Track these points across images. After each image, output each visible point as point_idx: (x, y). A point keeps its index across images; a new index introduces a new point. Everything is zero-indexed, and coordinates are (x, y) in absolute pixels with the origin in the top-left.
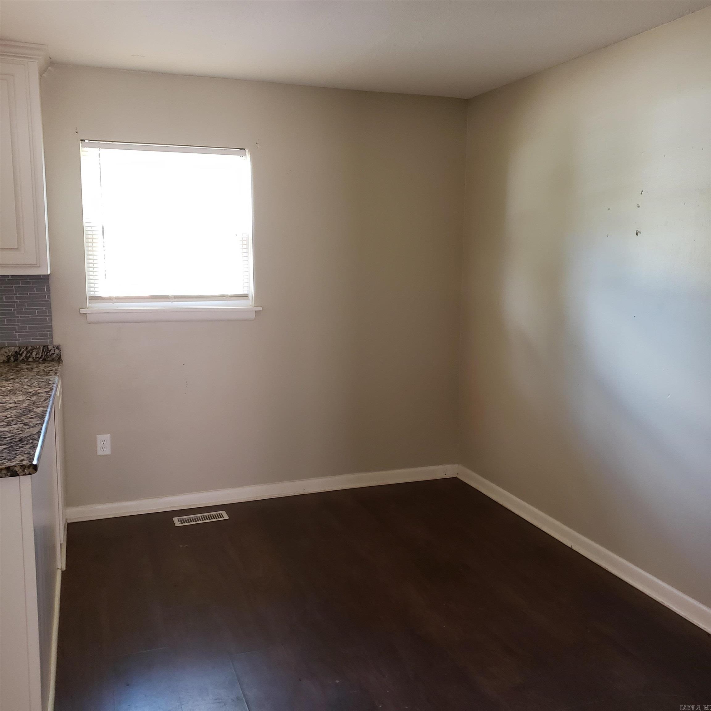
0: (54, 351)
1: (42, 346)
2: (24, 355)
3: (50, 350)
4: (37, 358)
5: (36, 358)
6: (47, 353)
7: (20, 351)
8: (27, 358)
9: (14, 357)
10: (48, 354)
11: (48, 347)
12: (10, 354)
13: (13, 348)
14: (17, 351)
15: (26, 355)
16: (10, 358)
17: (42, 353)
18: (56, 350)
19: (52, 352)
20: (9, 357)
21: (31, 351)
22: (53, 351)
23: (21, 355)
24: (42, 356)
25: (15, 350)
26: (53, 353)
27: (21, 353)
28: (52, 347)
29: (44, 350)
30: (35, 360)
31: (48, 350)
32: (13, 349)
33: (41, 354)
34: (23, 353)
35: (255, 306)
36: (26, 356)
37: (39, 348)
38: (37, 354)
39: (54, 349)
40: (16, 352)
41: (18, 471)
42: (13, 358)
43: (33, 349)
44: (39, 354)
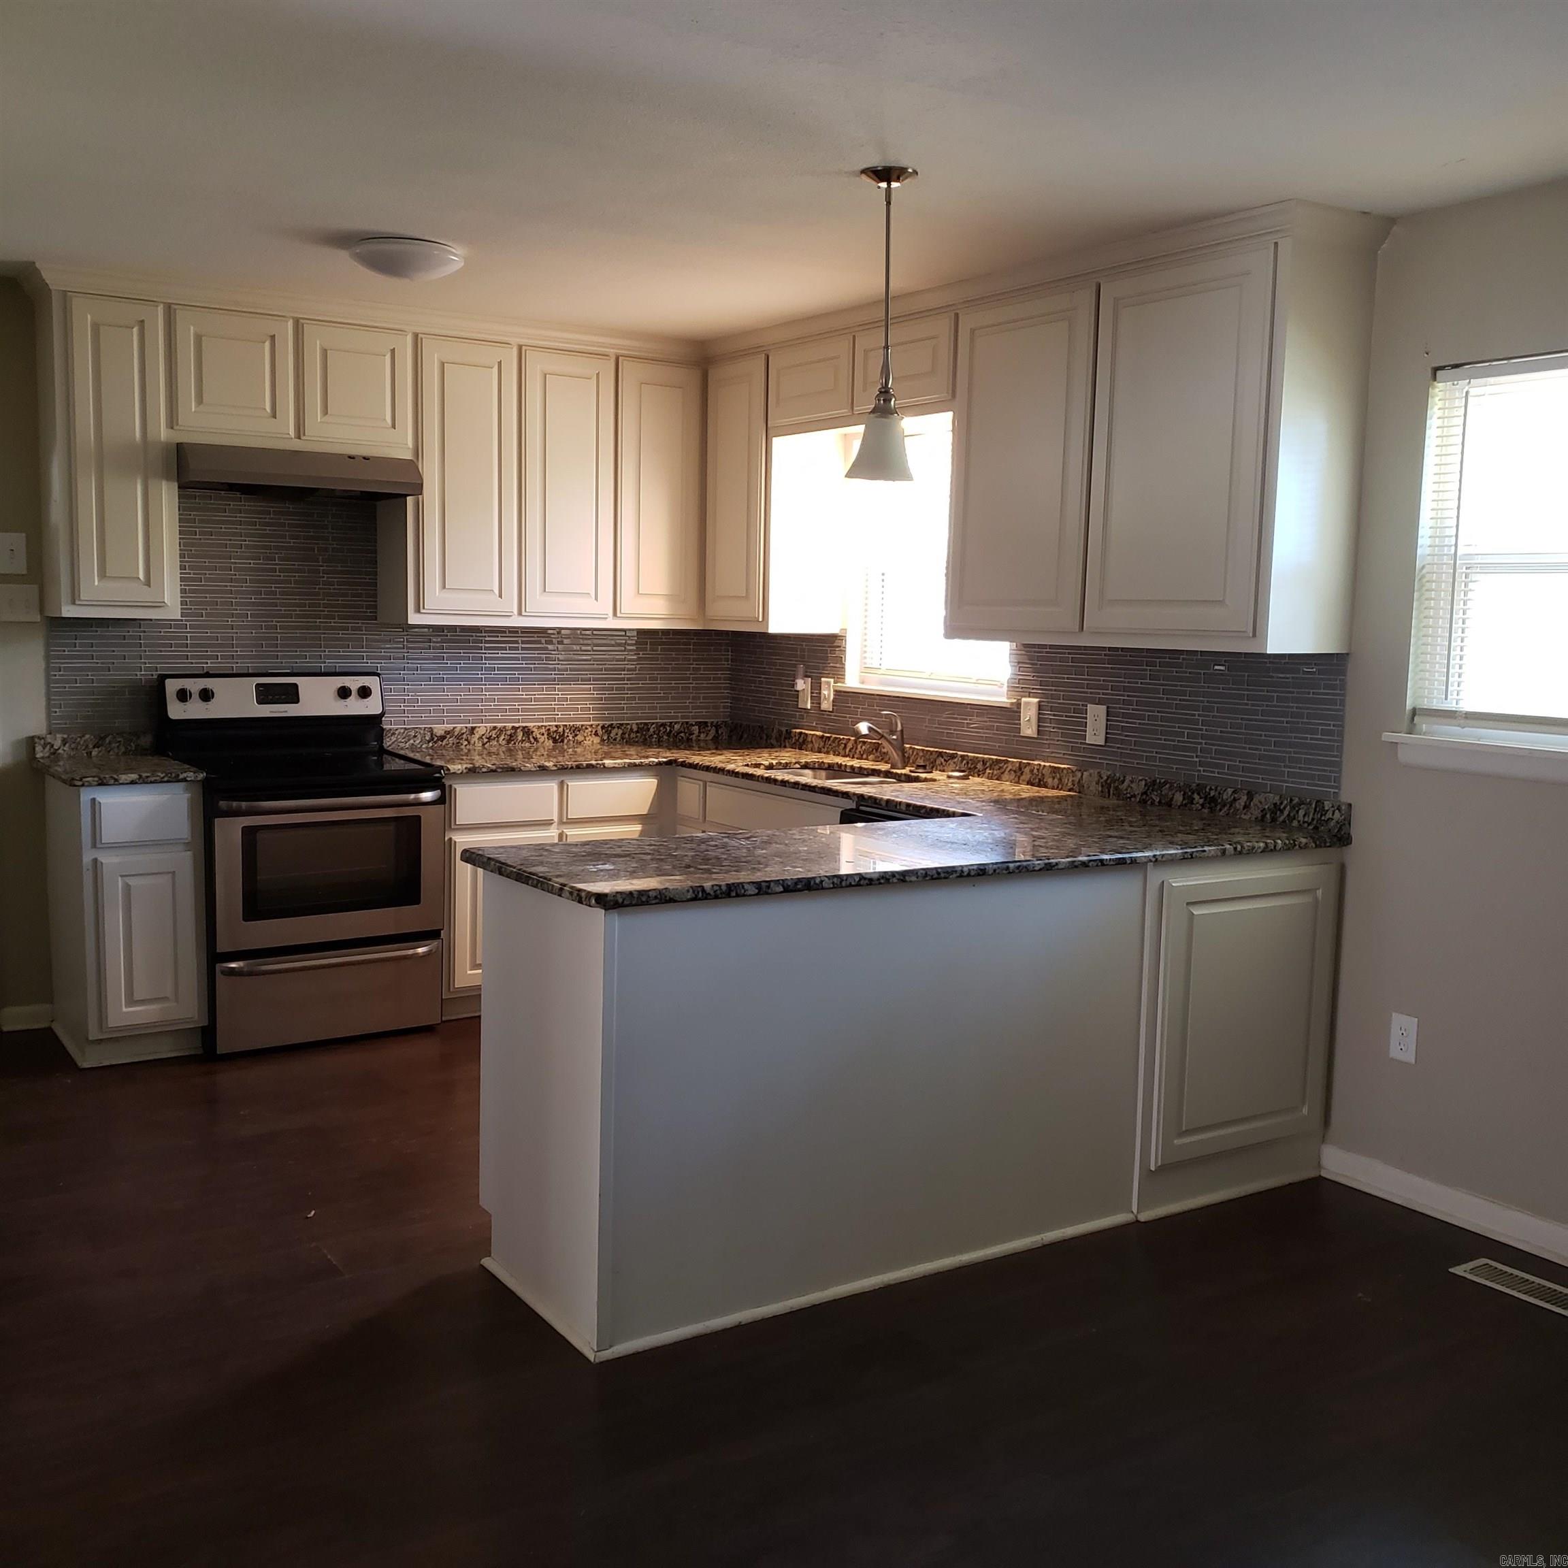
0: (1333, 814)
1: (1315, 801)
2: (1286, 813)
3: (1327, 811)
4: (1306, 822)
5: (1303, 823)
6: (1321, 816)
7: (1281, 803)
8: (1291, 818)
9: (1272, 813)
10: (1323, 818)
11: (1323, 803)
12: (1266, 807)
13: (1272, 795)
15: (1289, 812)
16: (1266, 814)
17: (1314, 814)
19: (1329, 815)
21: (1297, 806)
22: (1331, 812)
23: (1282, 811)
24: (1313, 819)
27: (1282, 807)
28: (1331, 805)
29: (1318, 809)
30: (1300, 825)
32: (1272, 799)
33: (1311, 815)
34: (1285, 808)
36: (1289, 815)
38: (1304, 816)
39: (1333, 809)
40: (1275, 804)
42: (1270, 815)
43: (1300, 804)
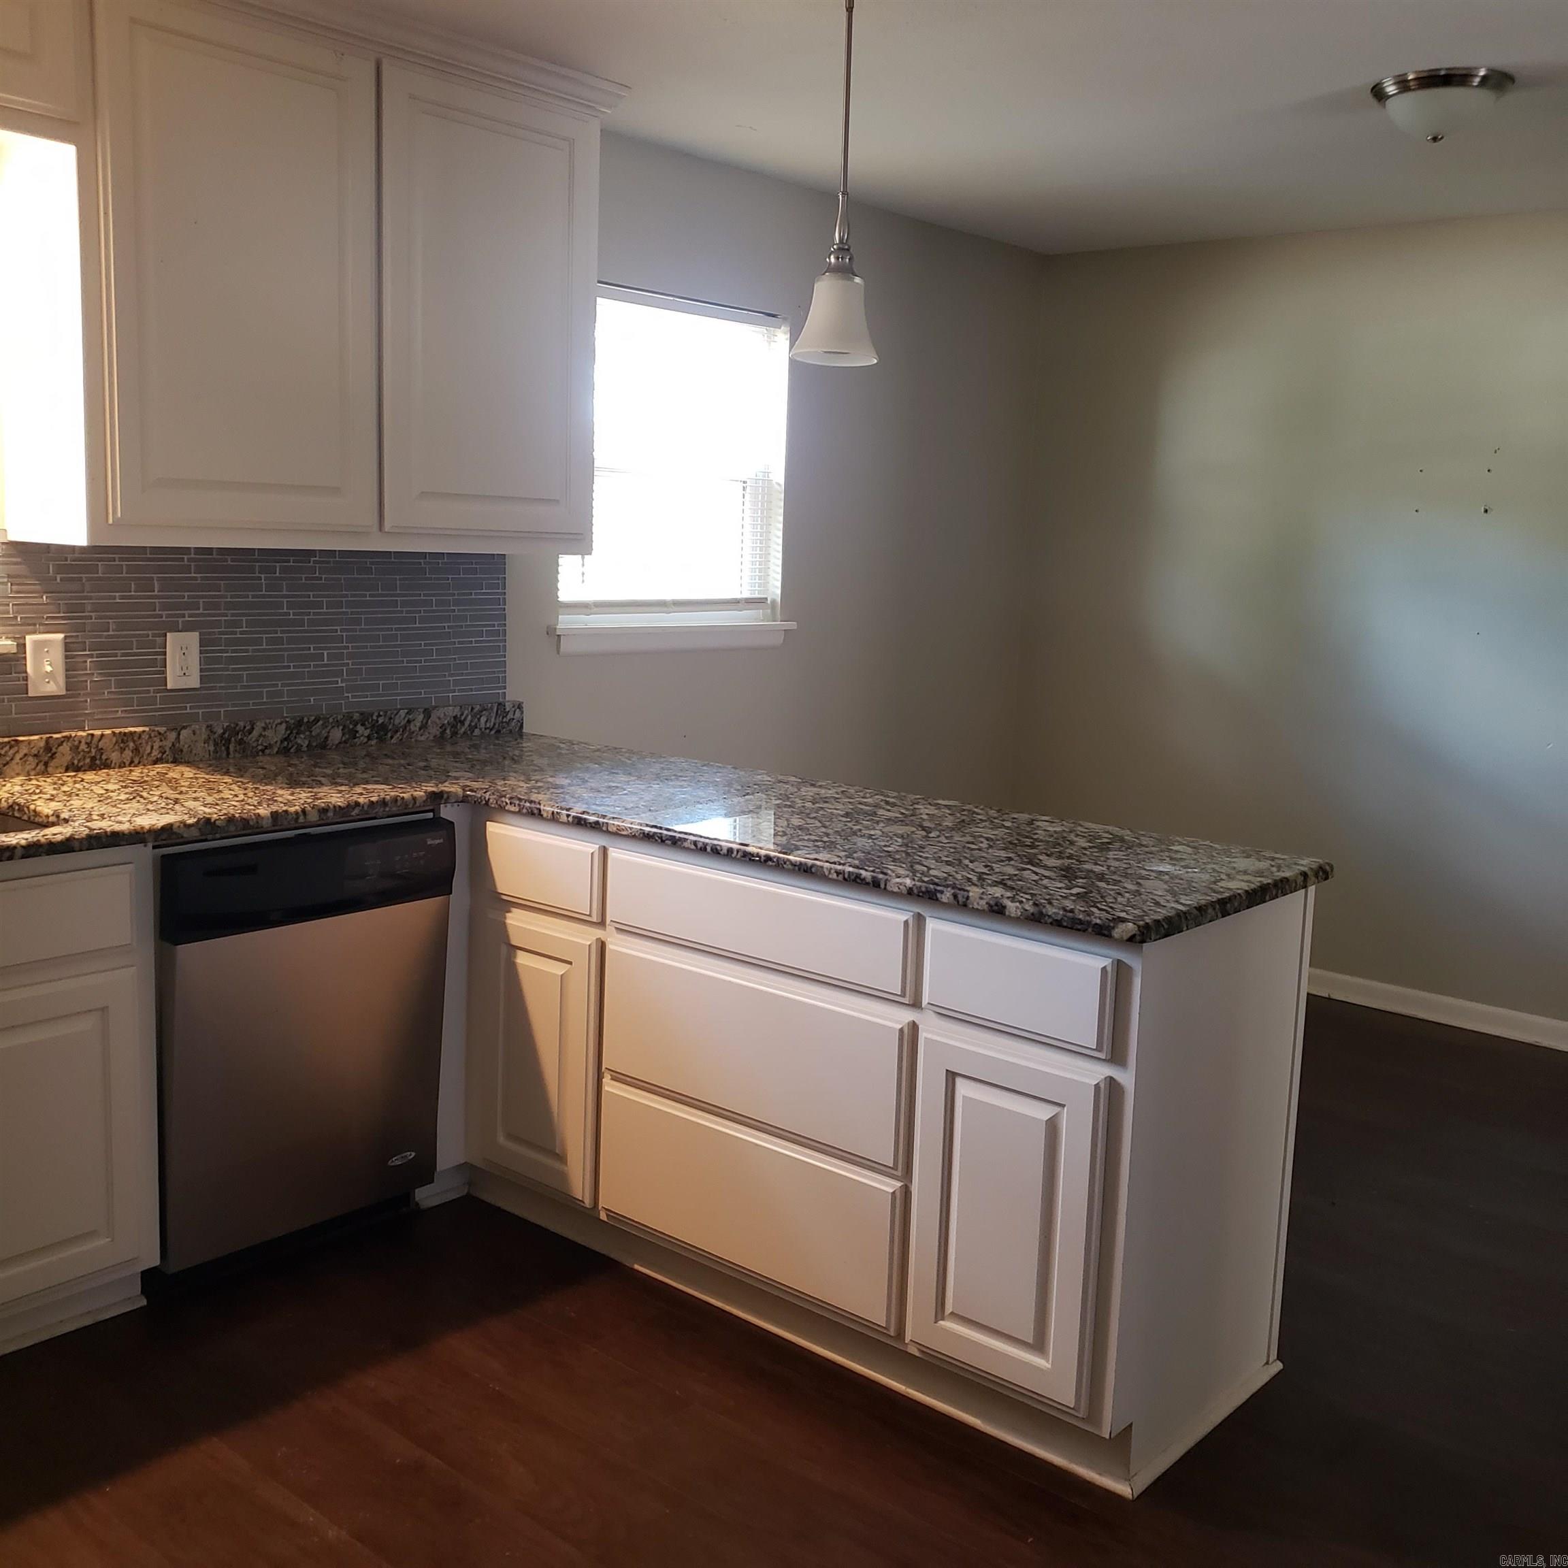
0: (514, 714)
2: (467, 723)
3: (509, 711)
6: (503, 718)
7: (462, 715)
8: (472, 728)
9: (452, 727)
10: (504, 720)
12: (446, 722)
14: (457, 716)
16: (445, 730)
17: (495, 718)
18: (516, 712)
19: (510, 716)
20: (444, 728)
21: (478, 714)
22: (512, 713)
23: (462, 723)
24: (495, 724)
25: (454, 715)
26: (512, 717)
27: (463, 718)
28: (511, 706)
30: (482, 733)
31: (505, 712)
32: (452, 711)
34: (465, 719)
35: (781, 621)
37: (492, 709)
39: (513, 709)
40: (455, 717)
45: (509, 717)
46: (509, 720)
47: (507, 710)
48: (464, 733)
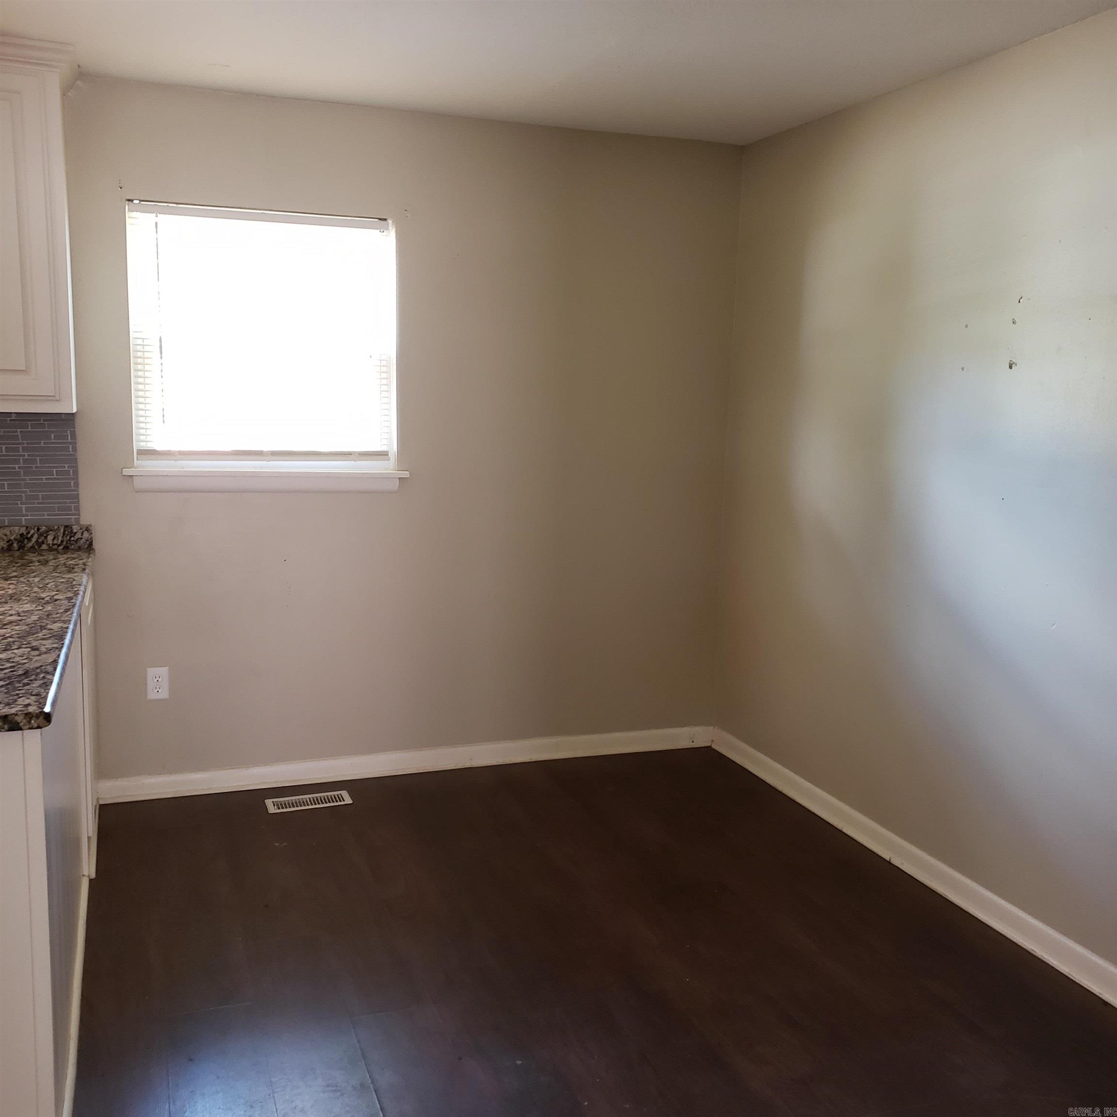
0: (82, 535)
1: (63, 527)
2: (34, 540)
3: (76, 533)
4: (55, 544)
5: (53, 545)
6: (71, 537)
7: (28, 533)
9: (19, 542)
10: (72, 539)
11: (72, 528)
12: (12, 538)
13: (17, 528)
15: (38, 539)
17: (63, 537)
18: (84, 534)
19: (78, 536)
20: (10, 543)
22: (80, 534)
23: (29, 539)
24: (62, 542)
25: (20, 533)
26: (80, 536)
27: (29, 536)
28: (79, 528)
29: (67, 533)
30: (50, 547)
31: (73, 533)
33: (60, 538)
34: (32, 536)
35: (398, 471)
36: (37, 541)
37: (58, 529)
38: (54, 539)
39: (81, 531)
40: (22, 535)
41: (21, 722)
42: (18, 544)
43: (48, 532)
44: (58, 539)
45: (76, 537)
46: (77, 539)
47: (75, 531)
48: (33, 547)
